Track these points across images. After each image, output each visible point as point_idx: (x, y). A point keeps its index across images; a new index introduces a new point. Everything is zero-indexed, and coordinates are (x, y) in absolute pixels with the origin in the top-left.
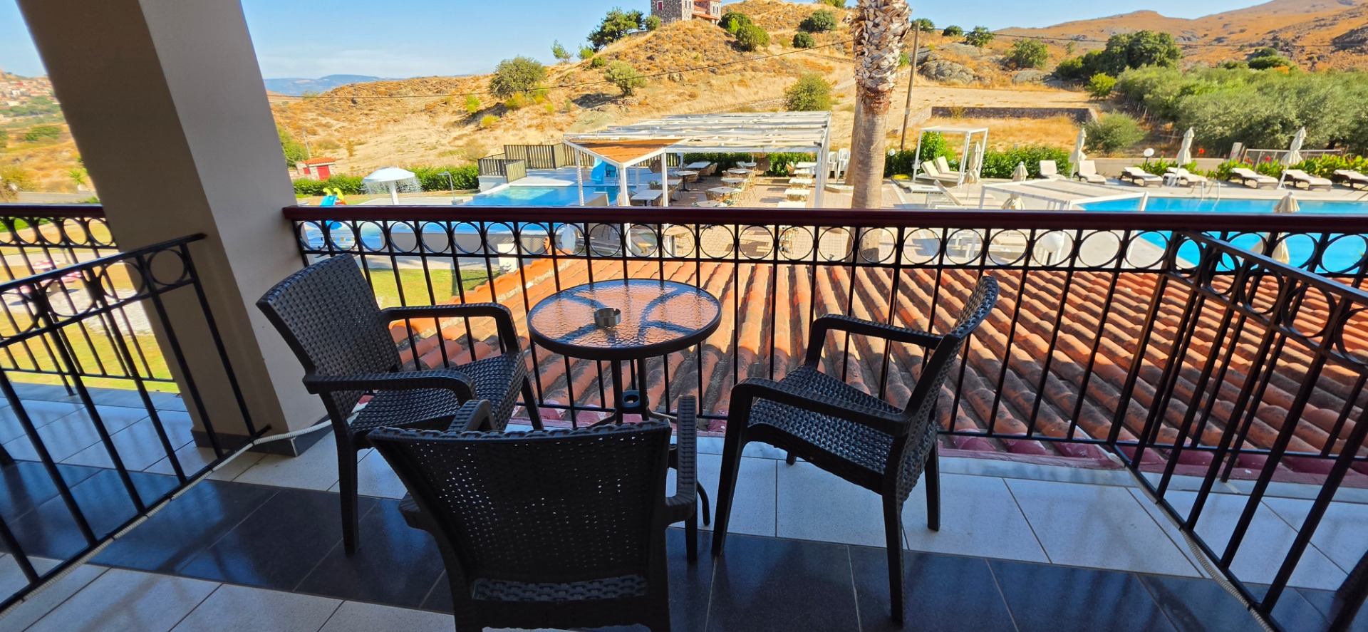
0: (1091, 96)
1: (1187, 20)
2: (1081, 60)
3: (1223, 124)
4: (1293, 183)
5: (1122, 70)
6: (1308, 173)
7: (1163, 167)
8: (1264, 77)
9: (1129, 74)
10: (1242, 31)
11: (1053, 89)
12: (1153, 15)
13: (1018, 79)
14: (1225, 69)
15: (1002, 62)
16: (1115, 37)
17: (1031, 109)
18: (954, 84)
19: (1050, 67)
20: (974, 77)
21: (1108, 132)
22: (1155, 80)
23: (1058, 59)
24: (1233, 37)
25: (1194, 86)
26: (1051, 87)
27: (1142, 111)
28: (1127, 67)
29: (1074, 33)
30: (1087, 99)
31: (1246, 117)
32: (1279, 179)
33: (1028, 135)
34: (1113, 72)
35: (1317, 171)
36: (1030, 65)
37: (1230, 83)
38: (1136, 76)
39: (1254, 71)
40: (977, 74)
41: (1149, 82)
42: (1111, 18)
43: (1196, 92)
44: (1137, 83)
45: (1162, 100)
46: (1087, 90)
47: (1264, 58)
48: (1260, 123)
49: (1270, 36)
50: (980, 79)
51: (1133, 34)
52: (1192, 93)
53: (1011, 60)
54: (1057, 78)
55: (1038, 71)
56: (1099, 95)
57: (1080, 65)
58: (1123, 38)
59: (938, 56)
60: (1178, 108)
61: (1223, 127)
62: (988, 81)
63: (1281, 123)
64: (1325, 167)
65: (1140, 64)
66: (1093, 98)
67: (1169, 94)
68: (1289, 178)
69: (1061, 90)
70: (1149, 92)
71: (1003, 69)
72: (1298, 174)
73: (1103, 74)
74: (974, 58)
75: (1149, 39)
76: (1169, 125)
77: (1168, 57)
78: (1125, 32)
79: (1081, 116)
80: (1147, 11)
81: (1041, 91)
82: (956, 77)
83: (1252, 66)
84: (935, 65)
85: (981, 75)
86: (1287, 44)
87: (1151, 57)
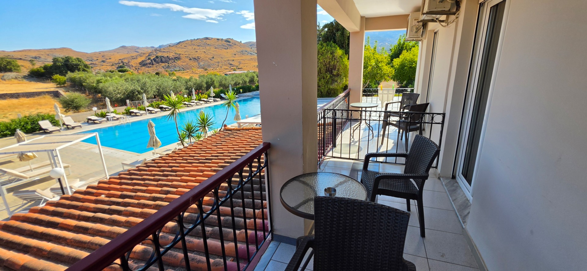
0: (57, 85)
1: (87, 53)
2: (42, 69)
3: (118, 93)
4: (151, 112)
5: (67, 73)
6: (153, 108)
7: (104, 114)
8: (125, 75)
9: (70, 75)
10: (110, 59)
11: (33, 82)
12: (70, 50)
13: (5, 77)
14: (111, 73)
16: (55, 58)
17: (23, 93)
19: (26, 72)
21: (72, 101)
22: (84, 77)
23: (28, 68)
24: (108, 60)
25: (101, 79)
26: (31, 81)
27: (85, 90)
28: (69, 72)
29: (34, 55)
30: (56, 86)
31: (125, 90)
32: (146, 111)
33: (28, 107)
34: (63, 74)
35: (155, 107)
36: (10, 70)
37: (114, 78)
38: (75, 76)
39: (121, 73)
41: (82, 78)
42: (50, 49)
43: (103, 82)
44: (76, 78)
45: (91, 86)
46: (53, 82)
47: (122, 69)
48: (131, 92)
49: (120, 61)
51: (64, 58)
52: (102, 82)
54: (33, 77)
55: (17, 74)
56: (61, 84)
58: (59, 59)
60: (99, 88)
61: (120, 94)
63: (137, 91)
64: (156, 105)
65: (75, 71)
66: (58, 86)
67: (93, 83)
68: (148, 110)
69: (38, 83)
70: (84, 82)
72: (151, 109)
73: (58, 75)
75: (73, 60)
76: (100, 95)
77: (85, 67)
78: (61, 56)
79: (56, 95)
80: (67, 48)
81: (25, 83)
83: (120, 71)
86: (127, 64)
87: (77, 67)
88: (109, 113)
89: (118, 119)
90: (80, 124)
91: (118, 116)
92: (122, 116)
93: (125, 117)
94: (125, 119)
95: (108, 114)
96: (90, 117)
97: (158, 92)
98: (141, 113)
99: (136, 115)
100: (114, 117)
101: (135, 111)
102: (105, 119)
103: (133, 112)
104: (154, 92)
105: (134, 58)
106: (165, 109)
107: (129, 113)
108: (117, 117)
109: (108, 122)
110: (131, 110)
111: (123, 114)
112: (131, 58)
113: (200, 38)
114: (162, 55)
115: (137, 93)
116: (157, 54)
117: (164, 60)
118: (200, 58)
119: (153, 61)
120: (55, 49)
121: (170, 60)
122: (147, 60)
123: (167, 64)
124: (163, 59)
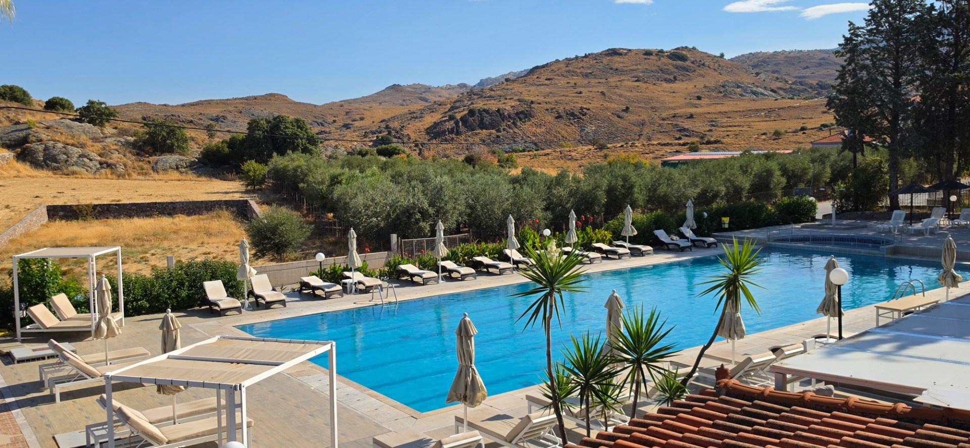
0: (247, 186)
1: (315, 106)
2: (225, 145)
3: (376, 215)
4: (449, 276)
5: (271, 156)
7: (339, 272)
8: (393, 164)
9: (278, 161)
10: (362, 119)
11: (203, 179)
12: (284, 98)
13: (160, 165)
14: (360, 157)
15: (134, 145)
16: (254, 121)
17: (182, 203)
18: (74, 173)
19: (194, 152)
20: (101, 164)
21: (274, 230)
22: (304, 168)
23: (201, 143)
24: (357, 124)
25: (340, 175)
26: (200, 176)
27: (301, 200)
28: (275, 154)
29: (214, 112)
30: (243, 189)
31: (391, 207)
32: (438, 273)
33: (186, 237)
34: (263, 160)
35: (461, 259)
36: (170, 150)
37: (368, 172)
38: (286, 163)
39: (383, 159)
40: (103, 159)
41: (299, 170)
42: (247, 99)
43: (344, 181)
44: (289, 171)
45: (317, 190)
46: (241, 179)
47: (386, 146)
48: (403, 213)
49: (383, 125)
50: (109, 166)
51: (271, 119)
52: (340, 183)
53: (145, 142)
54: (205, 165)
55: (181, 157)
56: (254, 184)
57: (226, 150)
58: (262, 122)
59: (44, 137)
60: (332, 198)
61: (377, 218)
62: (121, 169)
63: (419, 212)
65: (286, 152)
66: (249, 188)
67: (322, 183)
68: (444, 269)
69: (214, 179)
70: (303, 181)
71: (138, 154)
72: (450, 265)
73: (253, 161)
74: (95, 140)
75: (288, 125)
76: (331, 215)
77: (308, 143)
78: (265, 113)
79: (241, 211)
80: (277, 94)
81: (191, 180)
82: (76, 164)
83: (381, 153)
84: (41, 148)
85: (110, 161)
86: (397, 132)
87: (293, 143)
88: (350, 270)
89: (368, 290)
90: (283, 297)
91: (369, 281)
92: (379, 282)
93: (385, 284)
94: (385, 291)
95: (347, 274)
96: (306, 279)
97: (469, 215)
98: (424, 276)
99: (410, 281)
100: (360, 283)
101: (411, 268)
102: (339, 287)
103: (405, 272)
104: (460, 215)
105: (416, 118)
106: (485, 270)
107: (396, 276)
108: (368, 284)
109: (345, 296)
110: (403, 267)
111: (381, 275)
112: (409, 116)
113: (592, 54)
114: (486, 107)
115: (418, 216)
116: (472, 103)
117: (487, 119)
118: (588, 112)
119: (460, 124)
120: (255, 98)
121: (503, 121)
122: (445, 121)
123: (493, 131)
124: (485, 119)
